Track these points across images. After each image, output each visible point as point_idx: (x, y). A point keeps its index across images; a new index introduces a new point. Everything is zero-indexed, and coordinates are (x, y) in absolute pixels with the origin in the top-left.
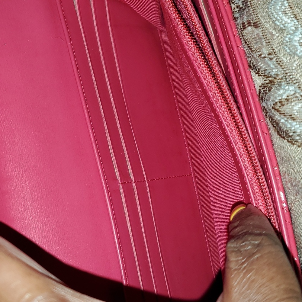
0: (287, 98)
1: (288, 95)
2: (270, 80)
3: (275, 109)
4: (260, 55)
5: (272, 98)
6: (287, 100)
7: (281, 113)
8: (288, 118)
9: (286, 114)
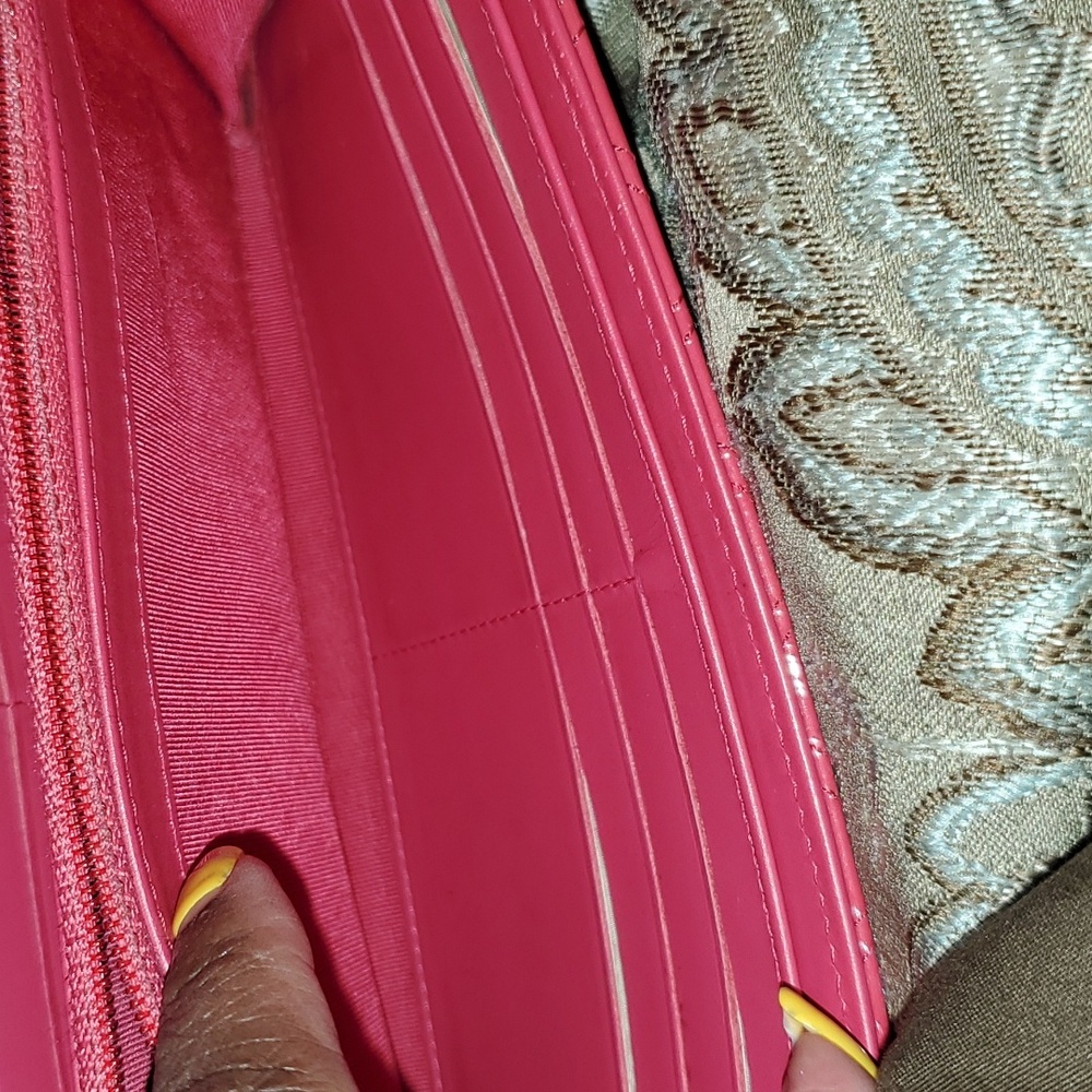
0: (832, 384)
1: (837, 375)
2: (779, 319)
3: (790, 423)
4: (752, 226)
5: (782, 381)
6: (832, 392)
7: (808, 435)
8: (828, 456)
9: (823, 442)
